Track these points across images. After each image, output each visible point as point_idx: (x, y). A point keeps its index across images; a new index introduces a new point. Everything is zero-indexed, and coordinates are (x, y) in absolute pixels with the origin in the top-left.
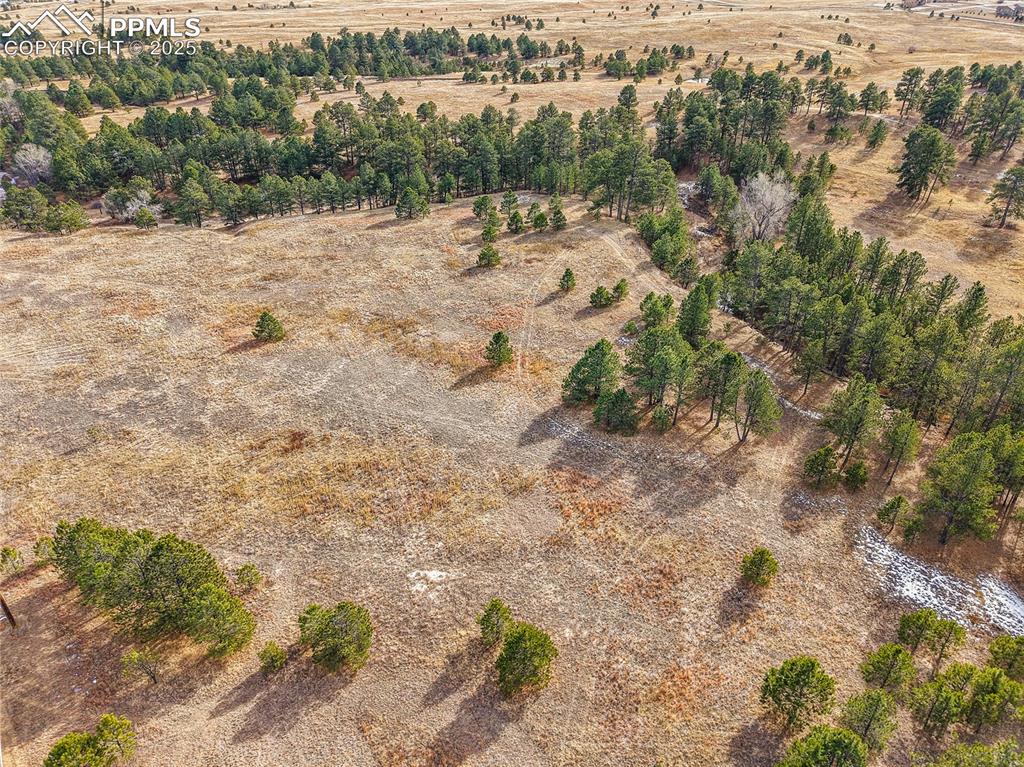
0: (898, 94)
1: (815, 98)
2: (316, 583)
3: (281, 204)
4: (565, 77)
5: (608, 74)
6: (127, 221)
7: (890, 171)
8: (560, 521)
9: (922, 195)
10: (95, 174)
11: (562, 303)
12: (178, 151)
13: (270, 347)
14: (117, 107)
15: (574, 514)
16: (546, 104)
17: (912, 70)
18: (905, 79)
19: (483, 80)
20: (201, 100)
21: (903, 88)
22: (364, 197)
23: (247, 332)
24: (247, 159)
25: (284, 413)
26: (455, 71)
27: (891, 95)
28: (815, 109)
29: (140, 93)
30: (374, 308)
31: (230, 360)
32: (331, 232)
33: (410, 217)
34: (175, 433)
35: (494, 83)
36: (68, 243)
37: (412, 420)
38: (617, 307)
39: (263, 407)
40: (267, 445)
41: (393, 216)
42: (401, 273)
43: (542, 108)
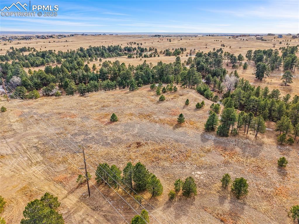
0: (246, 56)
1: (226, 58)
2: (169, 177)
3: (96, 88)
4: (156, 56)
5: (166, 55)
6: (52, 95)
7: (253, 74)
8: (223, 158)
9: (263, 79)
10: (36, 84)
11: (188, 108)
12: (60, 76)
13: (115, 123)
14: (30, 67)
15: (226, 156)
16: (160, 61)
17: (249, 51)
18: (248, 53)
19: (134, 57)
20: (54, 65)
21: (247, 55)
22: (117, 86)
23: (107, 120)
24: (80, 78)
25: (131, 139)
26: (124, 56)
27: (245, 57)
28: (226, 61)
29: (36, 63)
30: (138, 112)
31: (107, 127)
32: (113, 95)
33: (133, 90)
34: (102, 145)
35: (137, 58)
36: (38, 101)
37: (167, 137)
38: (203, 108)
39: (124, 137)
40: (131, 146)
41: (128, 91)
42: (140, 104)
43: (159, 62)
